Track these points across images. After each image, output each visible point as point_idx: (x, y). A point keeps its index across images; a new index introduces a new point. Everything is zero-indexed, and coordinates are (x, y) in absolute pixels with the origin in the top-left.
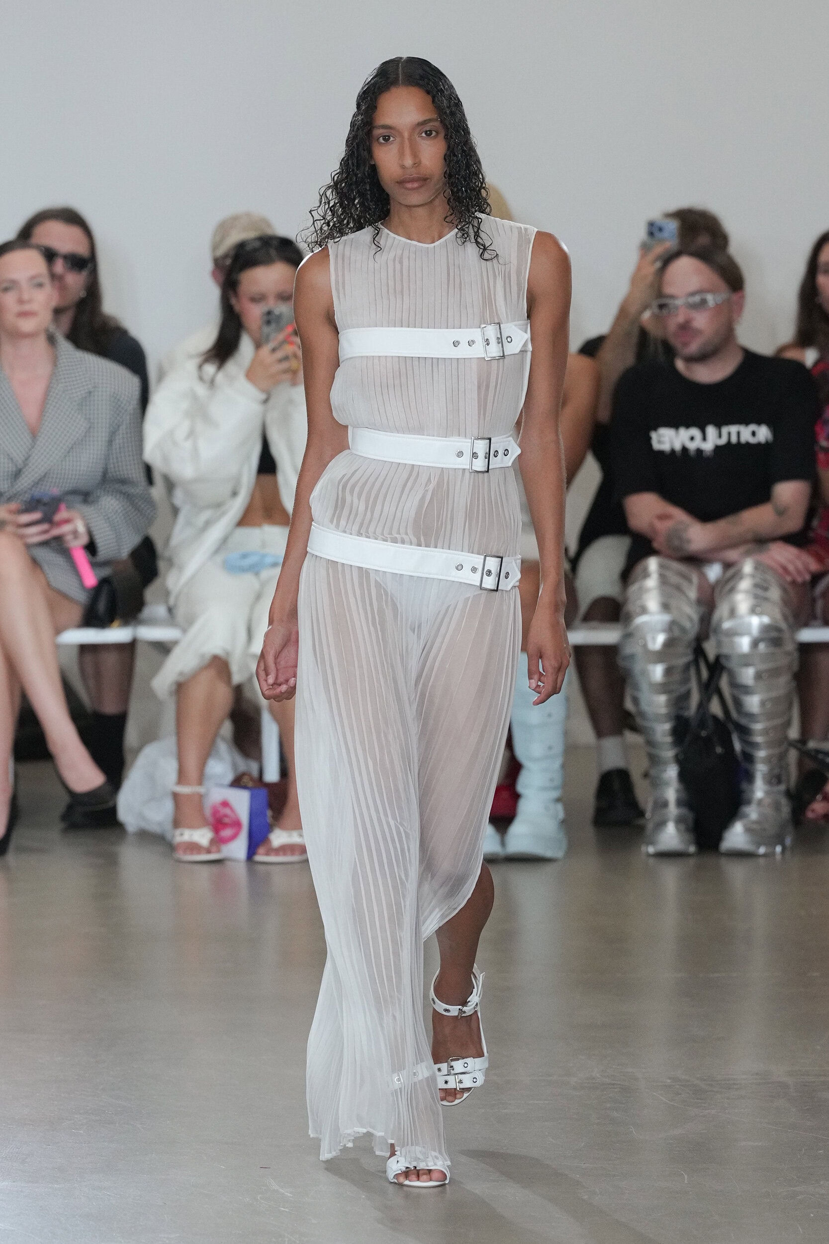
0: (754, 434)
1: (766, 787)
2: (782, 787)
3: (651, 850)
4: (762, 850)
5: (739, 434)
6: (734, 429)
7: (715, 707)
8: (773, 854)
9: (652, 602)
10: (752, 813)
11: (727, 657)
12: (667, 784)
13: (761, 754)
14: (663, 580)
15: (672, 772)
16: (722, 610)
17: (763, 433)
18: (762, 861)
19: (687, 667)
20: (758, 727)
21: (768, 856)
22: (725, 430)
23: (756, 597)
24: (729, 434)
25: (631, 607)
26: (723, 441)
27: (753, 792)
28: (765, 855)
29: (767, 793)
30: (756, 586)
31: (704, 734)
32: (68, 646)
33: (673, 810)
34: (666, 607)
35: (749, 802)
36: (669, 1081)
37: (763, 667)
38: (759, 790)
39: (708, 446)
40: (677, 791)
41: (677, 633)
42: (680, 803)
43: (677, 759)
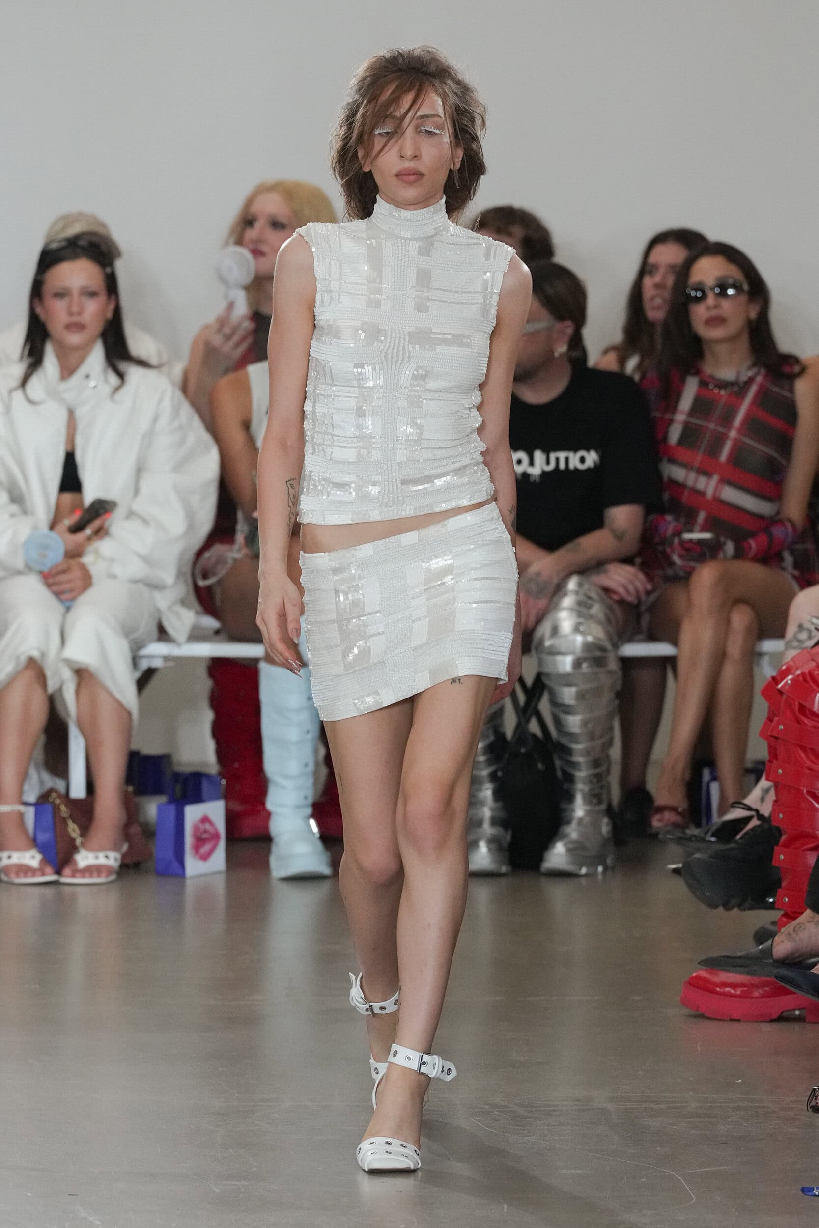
0: (582, 460)
1: (587, 808)
2: (603, 807)
4: (584, 871)
5: (567, 459)
6: (562, 455)
7: (534, 727)
8: (595, 874)
10: (573, 832)
11: (548, 675)
12: (482, 803)
13: (581, 774)
15: (487, 792)
16: (545, 629)
17: (592, 458)
18: (583, 881)
20: (578, 747)
21: (590, 876)
22: (553, 456)
23: (580, 614)
24: (557, 460)
26: (551, 467)
27: (573, 811)
28: (586, 875)
29: (588, 813)
30: (579, 603)
31: (523, 750)
33: (487, 829)
35: (568, 822)
36: (487, 1107)
37: (584, 687)
38: (579, 809)
39: (535, 471)
40: (493, 809)
42: (494, 822)
43: (493, 776)
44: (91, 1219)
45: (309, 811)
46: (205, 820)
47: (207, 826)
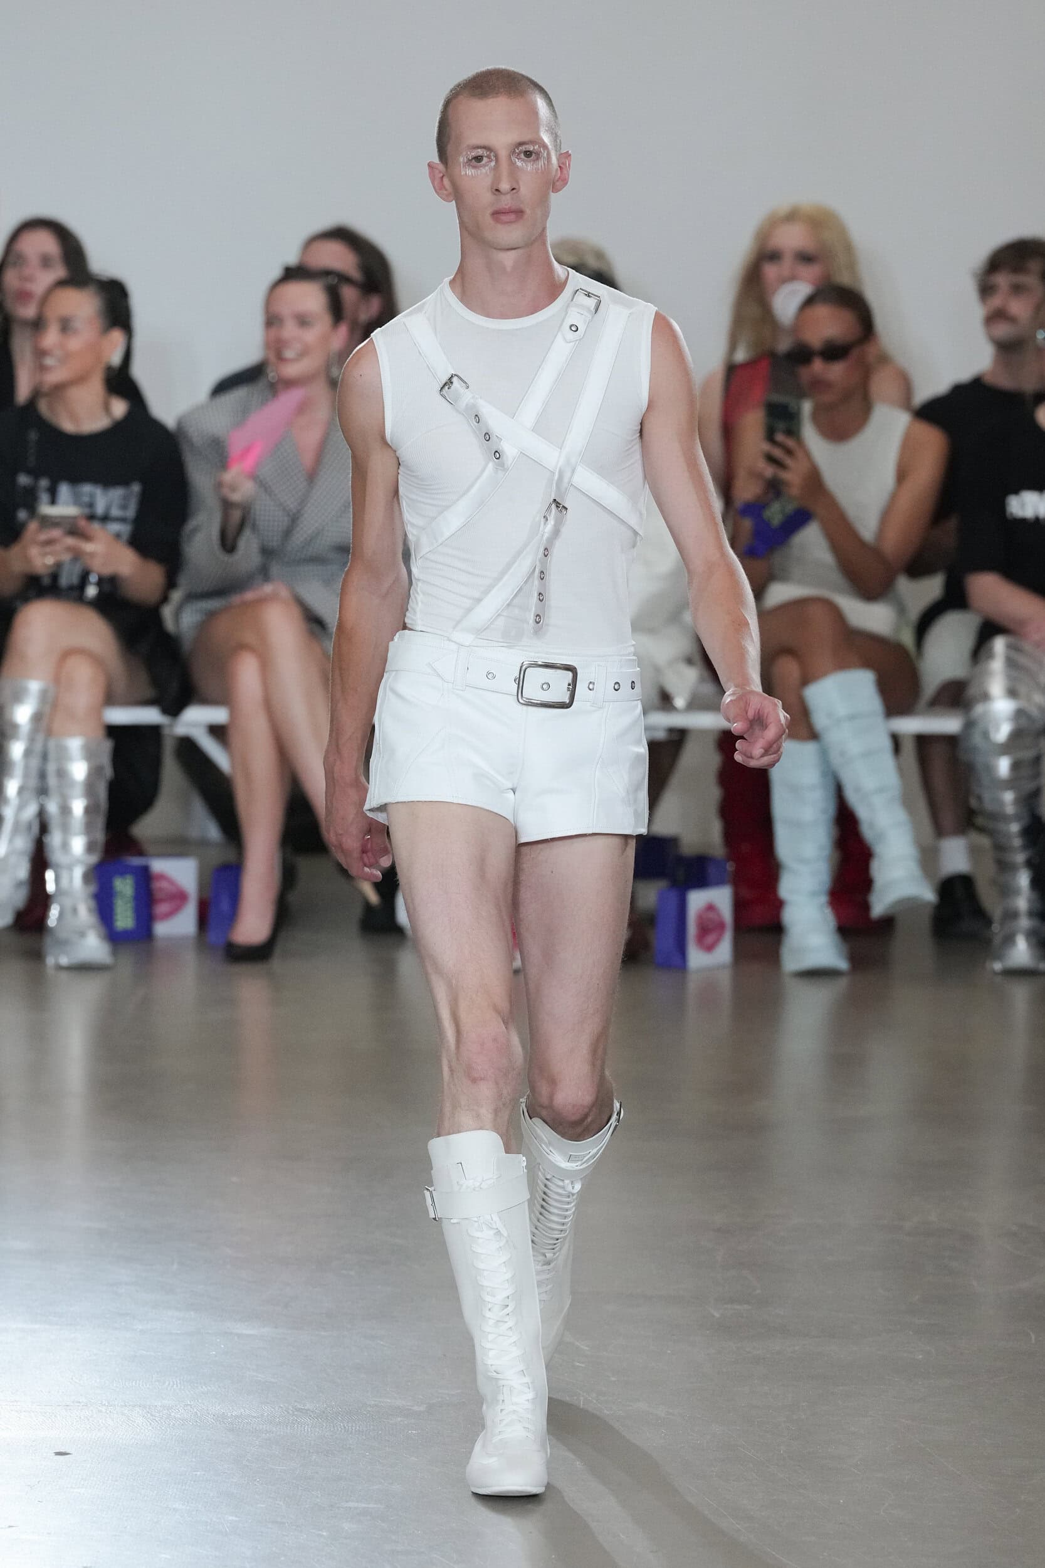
3: (998, 966)
9: (996, 685)
12: (1018, 892)
14: (1011, 663)
15: (1023, 880)
19: (1036, 761)
25: (972, 691)
33: (1024, 921)
34: (1012, 693)
36: (1015, 1228)
40: (1029, 901)
41: (1024, 722)
42: (1031, 913)
43: (1029, 864)
44: (577, 1344)
46: (711, 908)
47: (711, 915)
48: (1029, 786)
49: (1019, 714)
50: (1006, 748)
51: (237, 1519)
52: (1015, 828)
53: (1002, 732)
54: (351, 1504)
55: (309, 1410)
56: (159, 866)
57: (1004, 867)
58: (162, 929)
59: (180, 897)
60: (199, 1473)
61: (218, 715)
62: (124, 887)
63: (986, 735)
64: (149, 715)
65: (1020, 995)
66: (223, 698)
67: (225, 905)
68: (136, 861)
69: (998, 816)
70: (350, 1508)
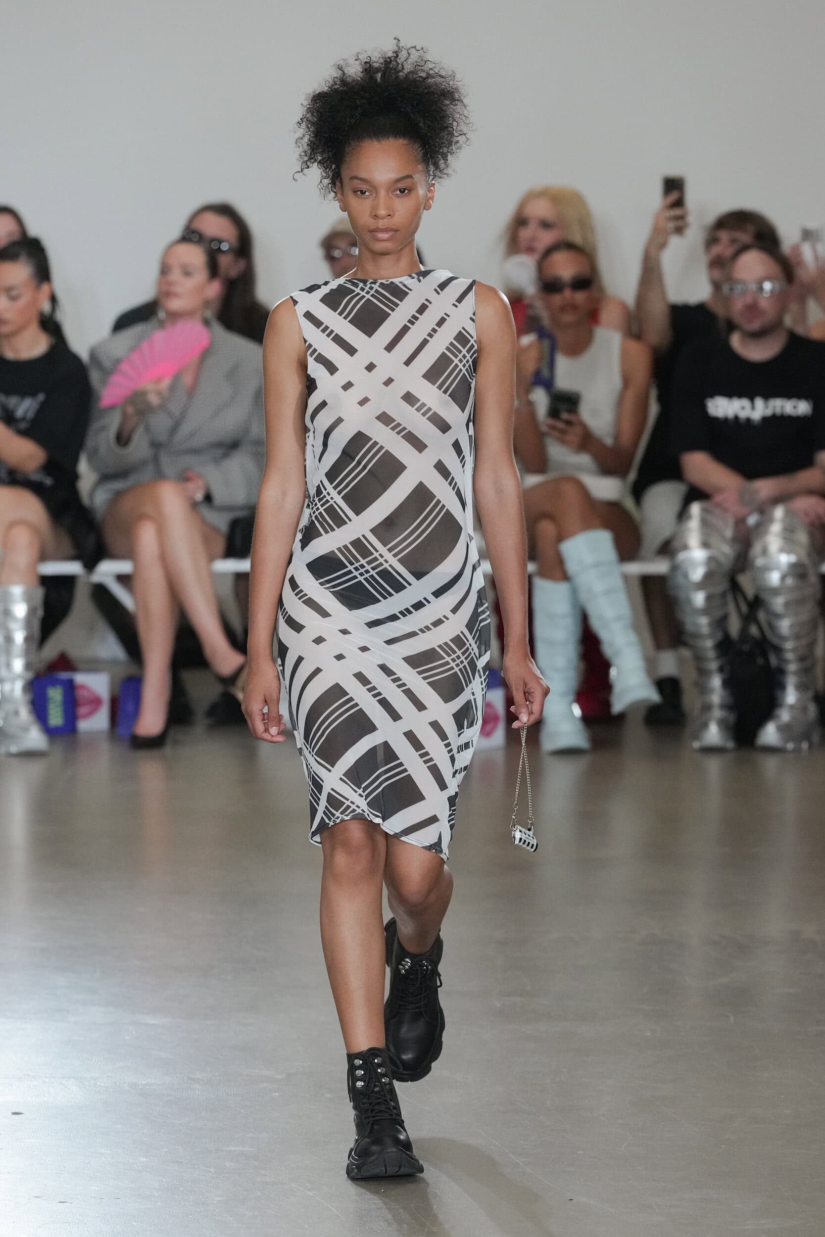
0: (795, 407)
1: (796, 694)
2: (811, 693)
3: (696, 745)
5: (782, 406)
6: (778, 402)
7: (754, 630)
9: (693, 539)
10: (785, 716)
12: (713, 690)
13: (792, 667)
14: (705, 523)
15: (716, 682)
17: (802, 408)
19: (724, 595)
20: (789, 645)
21: (797, 750)
22: (771, 403)
23: (785, 538)
24: (775, 406)
25: (676, 544)
26: (769, 412)
27: (783, 698)
29: (798, 700)
30: (785, 529)
31: (746, 649)
32: (222, 575)
33: (717, 713)
34: (705, 545)
35: (781, 706)
37: (791, 597)
38: (791, 696)
39: (756, 416)
40: (721, 697)
41: (714, 566)
42: (723, 706)
43: (721, 669)
45: (571, 697)
46: (488, 705)
47: (491, 709)
48: (719, 613)
49: (711, 560)
50: (701, 586)
51: (147, 1160)
52: (709, 644)
53: (697, 574)
54: (232, 1148)
55: (199, 1079)
56: (80, 678)
57: (703, 673)
58: (84, 725)
59: (96, 702)
60: (118, 1127)
61: (124, 567)
62: (55, 695)
63: (686, 576)
64: (73, 568)
65: (714, 766)
66: (129, 554)
67: (130, 707)
68: (64, 675)
69: (697, 636)
70: (231, 1151)
